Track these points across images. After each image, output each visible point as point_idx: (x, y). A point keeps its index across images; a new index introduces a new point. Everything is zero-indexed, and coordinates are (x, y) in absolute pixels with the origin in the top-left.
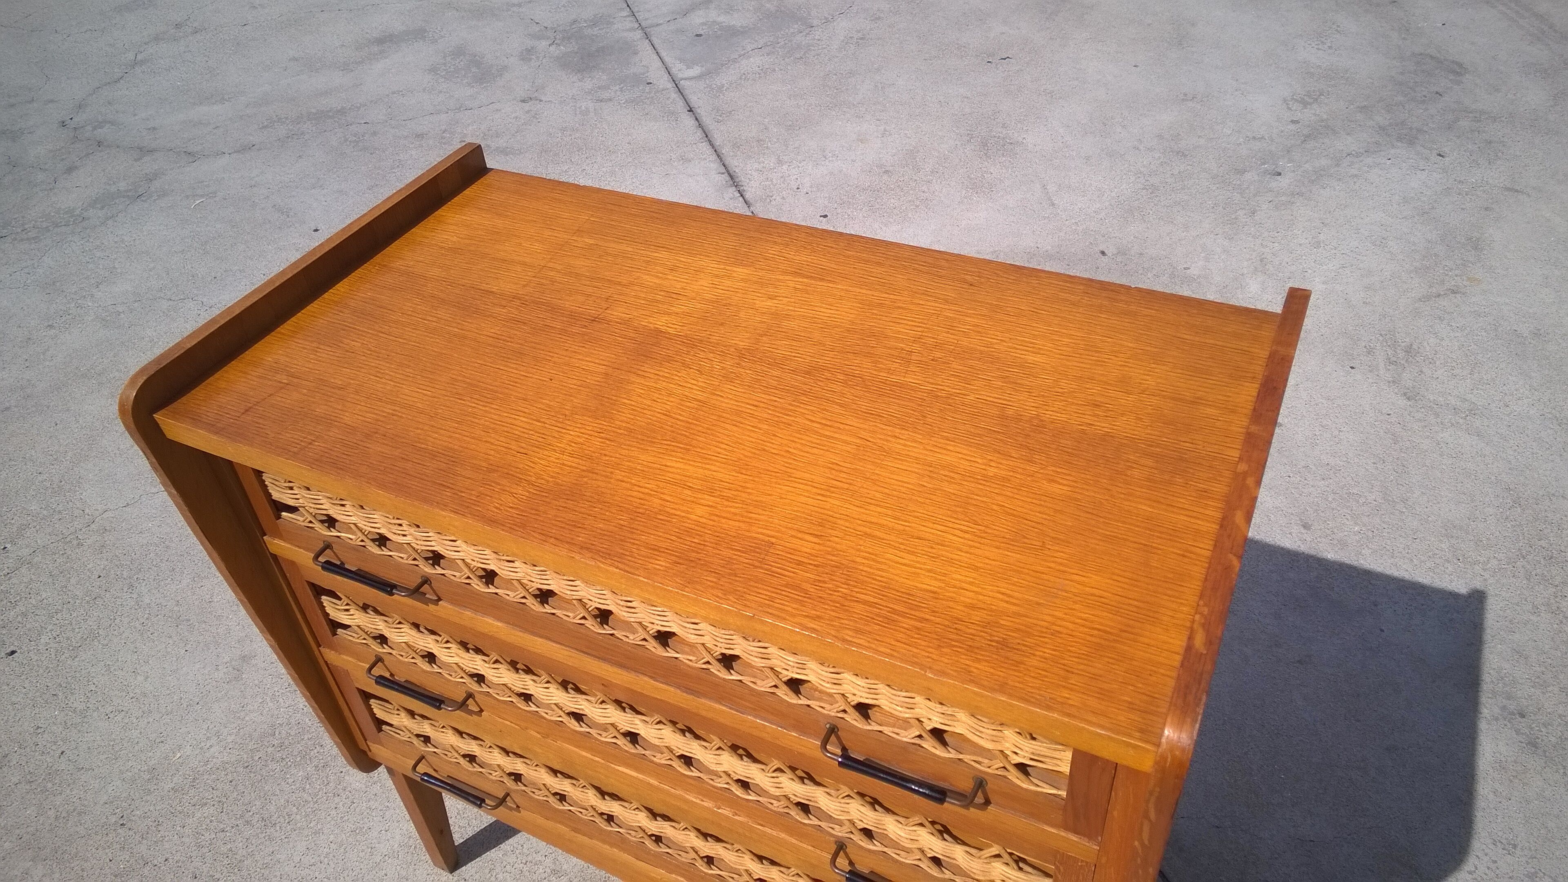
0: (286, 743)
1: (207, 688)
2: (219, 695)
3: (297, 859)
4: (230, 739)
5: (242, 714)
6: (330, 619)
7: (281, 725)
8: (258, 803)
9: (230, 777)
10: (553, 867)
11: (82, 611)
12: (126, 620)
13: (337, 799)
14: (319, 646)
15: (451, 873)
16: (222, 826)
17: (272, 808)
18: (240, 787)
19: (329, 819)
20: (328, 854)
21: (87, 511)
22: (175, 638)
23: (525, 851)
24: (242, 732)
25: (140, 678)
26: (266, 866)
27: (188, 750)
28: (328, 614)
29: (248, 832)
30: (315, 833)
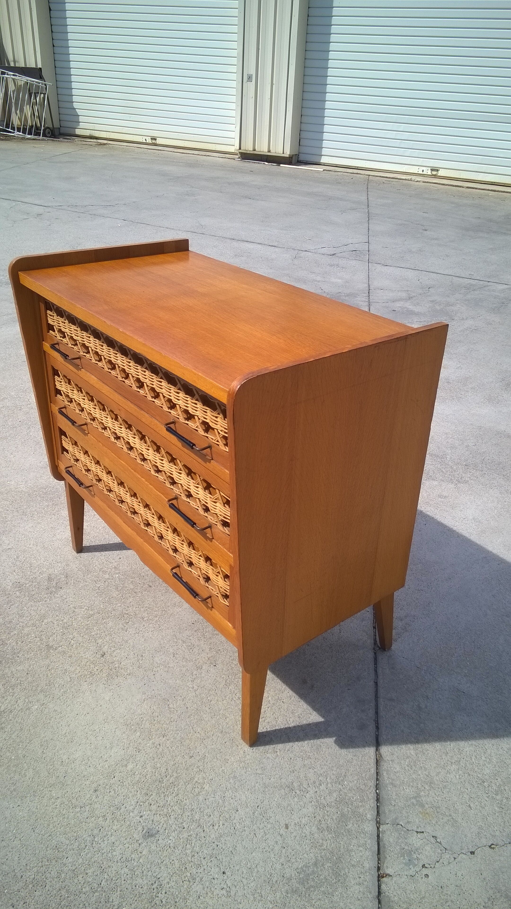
0: (48, 493)
1: (33, 467)
2: (35, 470)
3: (26, 528)
4: (30, 484)
5: (39, 479)
6: (56, 388)
7: (50, 487)
8: (25, 507)
9: (21, 496)
10: (116, 566)
11: (7, 430)
12: (20, 437)
13: (53, 516)
14: (51, 402)
15: (77, 553)
16: (8, 509)
17: (29, 510)
18: (22, 500)
19: (46, 521)
20: (38, 531)
21: (30, 400)
22: (32, 448)
23: (109, 557)
24: (35, 484)
25: (12, 456)
26: (14, 526)
27: (13, 483)
28: (56, 385)
29: (16, 514)
30: (38, 523)
